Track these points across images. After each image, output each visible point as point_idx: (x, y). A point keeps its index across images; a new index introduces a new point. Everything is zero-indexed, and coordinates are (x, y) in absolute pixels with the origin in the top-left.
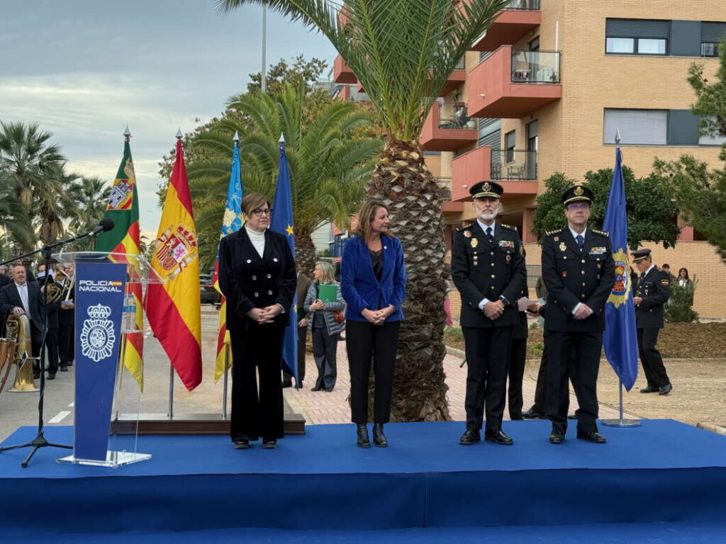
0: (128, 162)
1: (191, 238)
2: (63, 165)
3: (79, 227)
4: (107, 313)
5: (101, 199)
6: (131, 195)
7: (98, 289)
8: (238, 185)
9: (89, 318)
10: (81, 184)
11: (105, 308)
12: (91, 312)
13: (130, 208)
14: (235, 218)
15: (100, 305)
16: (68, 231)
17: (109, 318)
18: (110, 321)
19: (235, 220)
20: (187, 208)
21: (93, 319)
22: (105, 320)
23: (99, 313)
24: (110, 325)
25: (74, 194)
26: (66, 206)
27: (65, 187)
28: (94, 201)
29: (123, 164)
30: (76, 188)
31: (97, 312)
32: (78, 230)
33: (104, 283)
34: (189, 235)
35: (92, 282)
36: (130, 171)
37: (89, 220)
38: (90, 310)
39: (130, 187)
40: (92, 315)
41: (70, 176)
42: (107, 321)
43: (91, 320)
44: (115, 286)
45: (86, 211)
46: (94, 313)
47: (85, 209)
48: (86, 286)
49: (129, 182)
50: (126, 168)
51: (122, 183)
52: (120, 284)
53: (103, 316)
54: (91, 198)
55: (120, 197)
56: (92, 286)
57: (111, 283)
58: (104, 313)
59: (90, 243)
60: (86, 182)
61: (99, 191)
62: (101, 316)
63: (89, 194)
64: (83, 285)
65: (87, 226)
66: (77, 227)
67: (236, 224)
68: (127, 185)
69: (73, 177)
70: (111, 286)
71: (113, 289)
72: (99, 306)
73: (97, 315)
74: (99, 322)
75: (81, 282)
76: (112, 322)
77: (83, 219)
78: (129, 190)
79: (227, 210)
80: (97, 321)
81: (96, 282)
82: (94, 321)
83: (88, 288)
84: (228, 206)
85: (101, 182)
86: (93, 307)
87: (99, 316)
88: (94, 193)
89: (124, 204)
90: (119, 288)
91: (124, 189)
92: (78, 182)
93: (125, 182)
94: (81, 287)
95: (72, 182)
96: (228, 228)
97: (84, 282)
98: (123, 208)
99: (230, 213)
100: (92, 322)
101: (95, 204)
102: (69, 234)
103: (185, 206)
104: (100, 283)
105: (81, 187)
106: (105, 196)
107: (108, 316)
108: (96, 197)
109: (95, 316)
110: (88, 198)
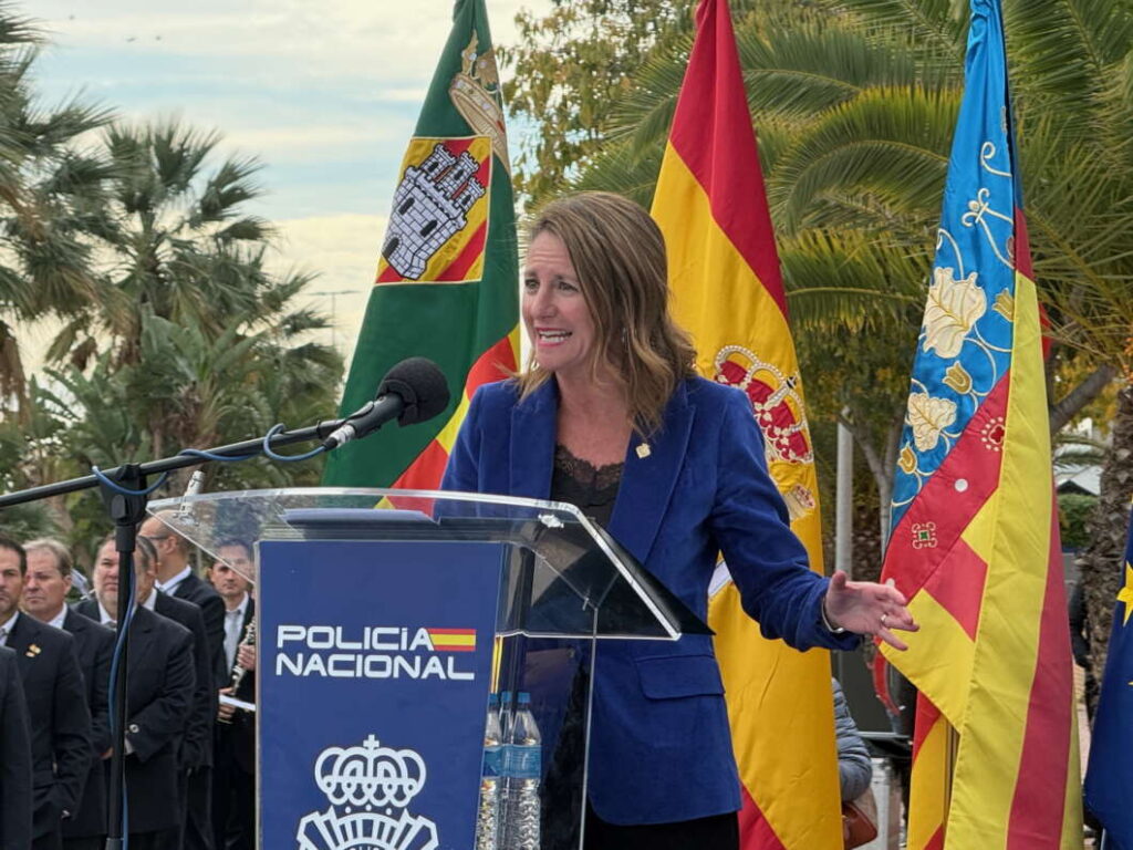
0: (469, 55)
1: (783, 415)
2: (25, 66)
3: (92, 365)
4: (406, 781)
5: (195, 222)
6: (481, 211)
7: (364, 668)
8: (992, 150)
9: (321, 804)
10: (105, 157)
11: (398, 756)
12: (334, 778)
13: (476, 274)
14: (980, 314)
15: (372, 741)
16: (43, 382)
17: (416, 808)
18: (421, 822)
19: (981, 323)
20: (758, 271)
21: (340, 812)
22: (397, 814)
23: (370, 782)
24: (424, 836)
25: (67, 203)
26: (34, 264)
27: (34, 173)
28: (161, 237)
29: (451, 67)
30: (80, 177)
31: (359, 778)
32: (88, 375)
33: (396, 639)
34: (773, 402)
35: (335, 635)
36: (477, 98)
37: (138, 328)
38: (327, 769)
39: (480, 175)
40: (339, 793)
41: (56, 120)
42: (406, 817)
43: (331, 814)
44: (442, 654)
45: (123, 285)
46: (345, 779)
47: (120, 276)
48: (309, 653)
49: (473, 150)
50: (462, 84)
51: (444, 159)
52: (468, 640)
53: (390, 795)
54: (148, 220)
55: (433, 224)
56: (335, 650)
57: (424, 638)
58: (395, 781)
59: (144, 436)
60: (124, 147)
61: (184, 186)
62: (380, 794)
63: (140, 204)
64: (293, 649)
65: (128, 355)
66: (80, 362)
67: (982, 342)
68: (467, 166)
69: (70, 124)
70: (425, 654)
71: (434, 666)
72: (371, 747)
73: (359, 794)
74: (368, 825)
75: (284, 634)
76: (432, 826)
77: (111, 324)
78: (474, 189)
79: (942, 275)
80: (360, 818)
81: (353, 634)
82: (347, 821)
83: (315, 664)
84: (947, 258)
85: (194, 144)
86: (343, 754)
87: (369, 794)
88: (163, 197)
89: (453, 256)
90: (463, 659)
91: (450, 184)
92: (90, 146)
93: (456, 150)
94: (282, 658)
95: (61, 148)
96: (948, 362)
97: (300, 633)
98: (445, 276)
99: (960, 287)
100: (336, 824)
101: (165, 253)
102: (49, 396)
103: (749, 260)
104: (371, 636)
105: (106, 174)
106: (211, 208)
107: (409, 795)
108: (170, 216)
109: (349, 794)
110: (135, 224)
